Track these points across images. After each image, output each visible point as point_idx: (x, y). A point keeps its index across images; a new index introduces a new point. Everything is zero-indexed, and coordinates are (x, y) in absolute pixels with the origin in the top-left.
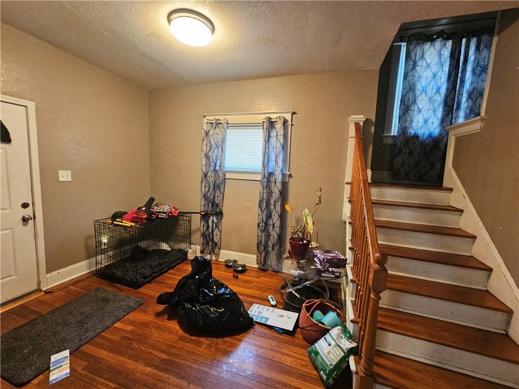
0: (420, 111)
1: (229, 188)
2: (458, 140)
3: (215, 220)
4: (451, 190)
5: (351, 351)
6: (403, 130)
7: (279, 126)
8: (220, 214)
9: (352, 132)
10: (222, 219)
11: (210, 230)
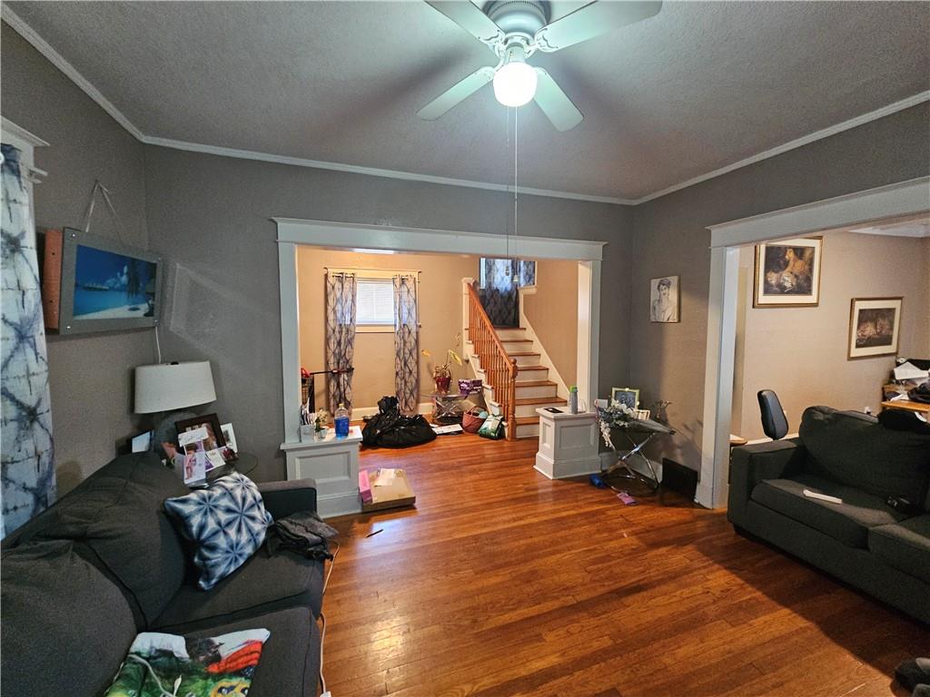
0: (498, 270)
1: (356, 343)
2: (525, 296)
3: (346, 378)
4: (525, 329)
5: (503, 420)
6: (489, 285)
7: (410, 284)
8: (350, 371)
9: (465, 290)
10: (351, 375)
11: (342, 390)
